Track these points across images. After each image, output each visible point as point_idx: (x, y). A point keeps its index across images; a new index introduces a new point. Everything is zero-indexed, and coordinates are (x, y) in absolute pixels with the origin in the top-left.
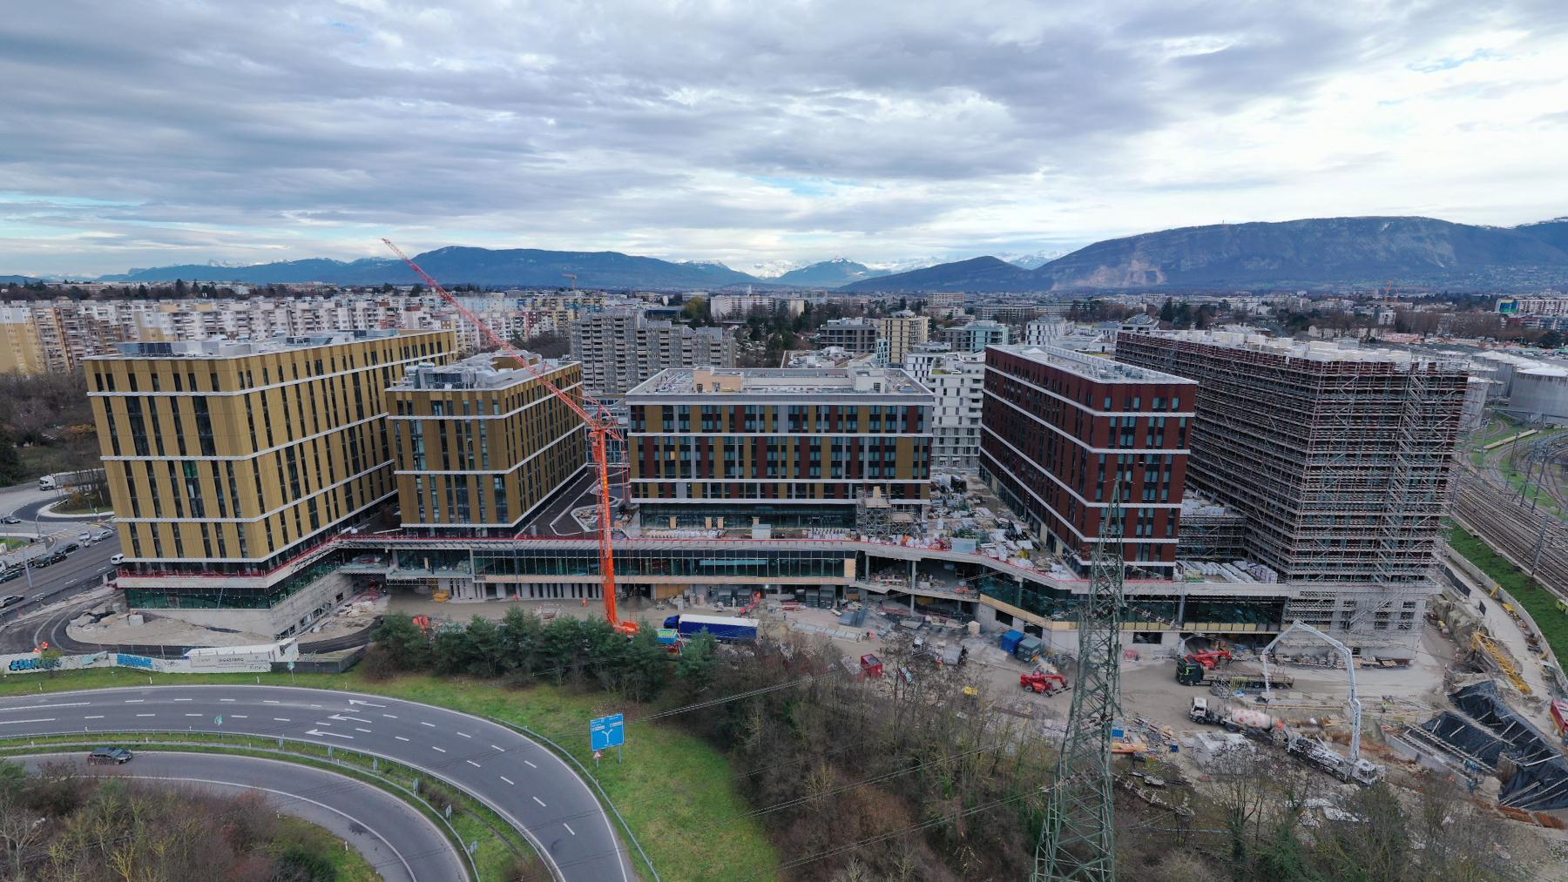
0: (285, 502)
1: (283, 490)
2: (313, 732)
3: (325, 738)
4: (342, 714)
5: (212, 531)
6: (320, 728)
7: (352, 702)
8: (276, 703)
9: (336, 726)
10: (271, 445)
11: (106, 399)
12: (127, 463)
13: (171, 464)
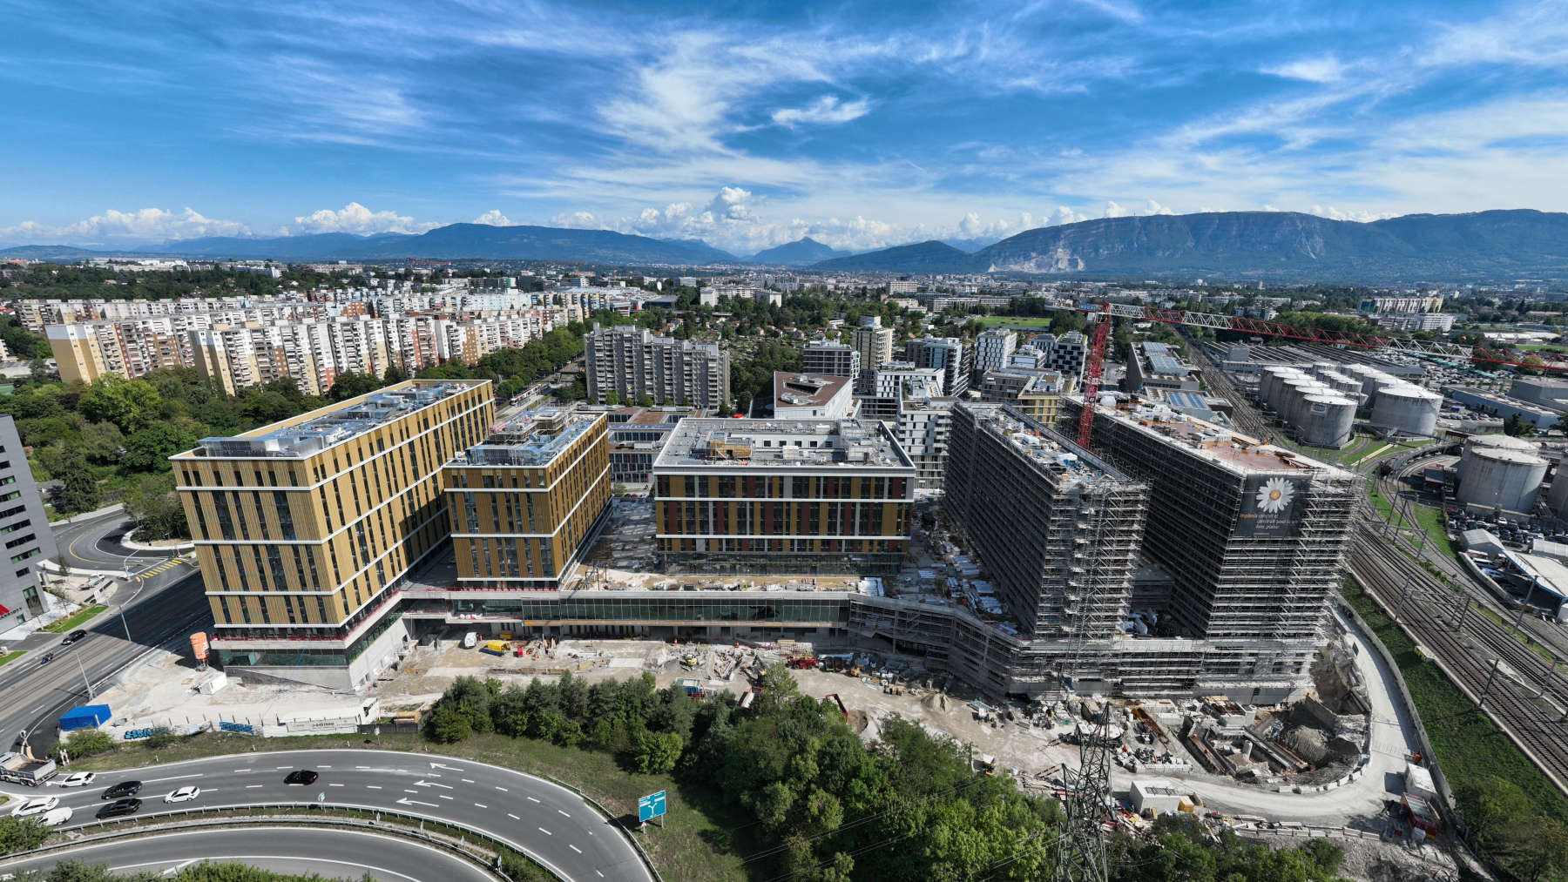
0: (357, 570)
1: (355, 561)
2: (403, 801)
3: (414, 807)
4: (427, 780)
5: (295, 603)
6: (410, 797)
7: (433, 765)
8: (366, 769)
9: (424, 794)
10: (343, 524)
11: (195, 493)
12: (215, 547)
13: (255, 547)
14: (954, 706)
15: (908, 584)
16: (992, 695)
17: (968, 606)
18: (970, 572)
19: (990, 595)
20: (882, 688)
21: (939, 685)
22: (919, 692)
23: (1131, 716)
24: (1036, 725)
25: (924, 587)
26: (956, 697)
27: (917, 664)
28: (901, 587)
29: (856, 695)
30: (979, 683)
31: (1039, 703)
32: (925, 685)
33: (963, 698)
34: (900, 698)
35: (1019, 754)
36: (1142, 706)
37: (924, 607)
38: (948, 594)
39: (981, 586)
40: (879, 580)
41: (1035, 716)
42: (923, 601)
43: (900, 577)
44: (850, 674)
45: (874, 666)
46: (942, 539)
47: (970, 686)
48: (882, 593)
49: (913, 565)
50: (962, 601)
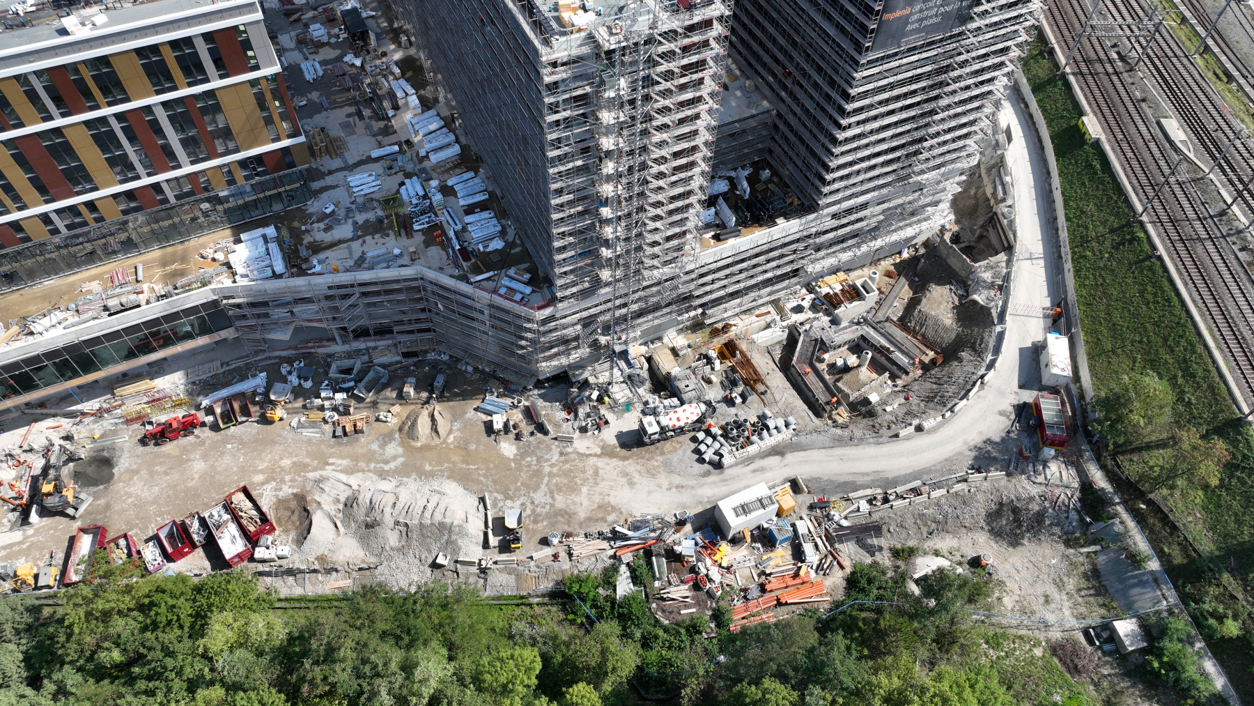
14: (454, 419)
15: (330, 220)
16: (512, 378)
17: (445, 244)
18: (442, 155)
19: (482, 206)
20: (328, 428)
21: (425, 384)
22: (394, 415)
23: (717, 362)
24: (583, 430)
25: (361, 218)
26: (454, 397)
27: (385, 354)
28: (318, 234)
29: (286, 462)
30: (490, 363)
31: (585, 384)
32: (401, 397)
33: (466, 396)
34: (363, 439)
35: (561, 501)
36: (732, 333)
37: (365, 276)
38: (405, 226)
39: (468, 187)
40: (271, 231)
41: (582, 411)
42: (360, 263)
43: (314, 206)
44: (265, 420)
45: (308, 384)
46: (386, 72)
47: (476, 369)
48: (279, 267)
49: (336, 163)
50: (435, 235)
